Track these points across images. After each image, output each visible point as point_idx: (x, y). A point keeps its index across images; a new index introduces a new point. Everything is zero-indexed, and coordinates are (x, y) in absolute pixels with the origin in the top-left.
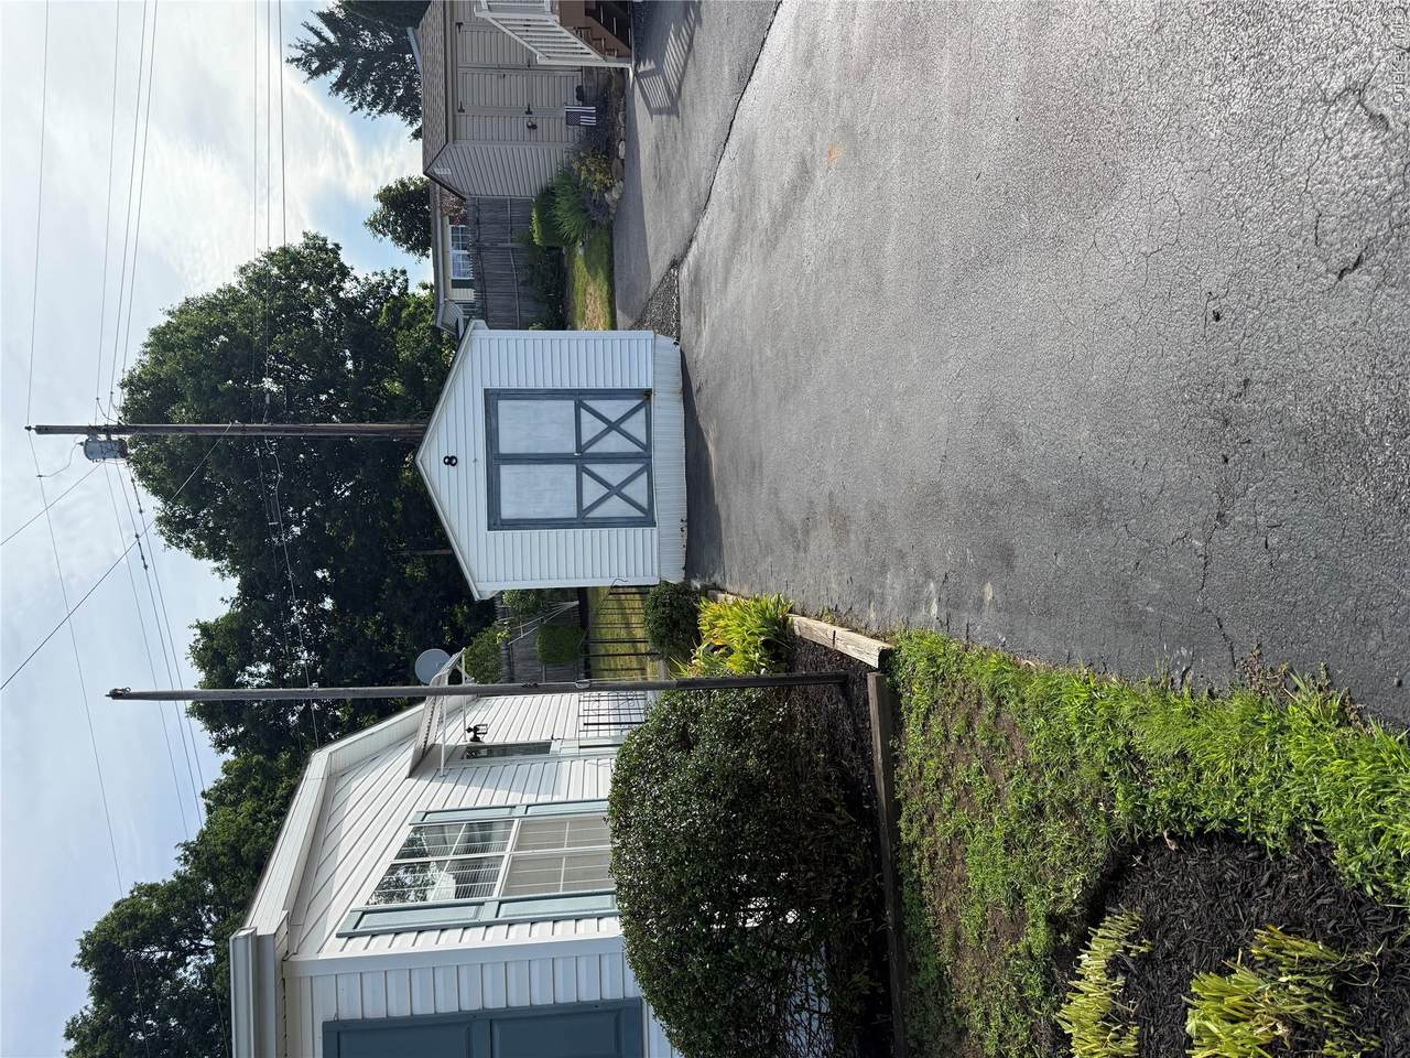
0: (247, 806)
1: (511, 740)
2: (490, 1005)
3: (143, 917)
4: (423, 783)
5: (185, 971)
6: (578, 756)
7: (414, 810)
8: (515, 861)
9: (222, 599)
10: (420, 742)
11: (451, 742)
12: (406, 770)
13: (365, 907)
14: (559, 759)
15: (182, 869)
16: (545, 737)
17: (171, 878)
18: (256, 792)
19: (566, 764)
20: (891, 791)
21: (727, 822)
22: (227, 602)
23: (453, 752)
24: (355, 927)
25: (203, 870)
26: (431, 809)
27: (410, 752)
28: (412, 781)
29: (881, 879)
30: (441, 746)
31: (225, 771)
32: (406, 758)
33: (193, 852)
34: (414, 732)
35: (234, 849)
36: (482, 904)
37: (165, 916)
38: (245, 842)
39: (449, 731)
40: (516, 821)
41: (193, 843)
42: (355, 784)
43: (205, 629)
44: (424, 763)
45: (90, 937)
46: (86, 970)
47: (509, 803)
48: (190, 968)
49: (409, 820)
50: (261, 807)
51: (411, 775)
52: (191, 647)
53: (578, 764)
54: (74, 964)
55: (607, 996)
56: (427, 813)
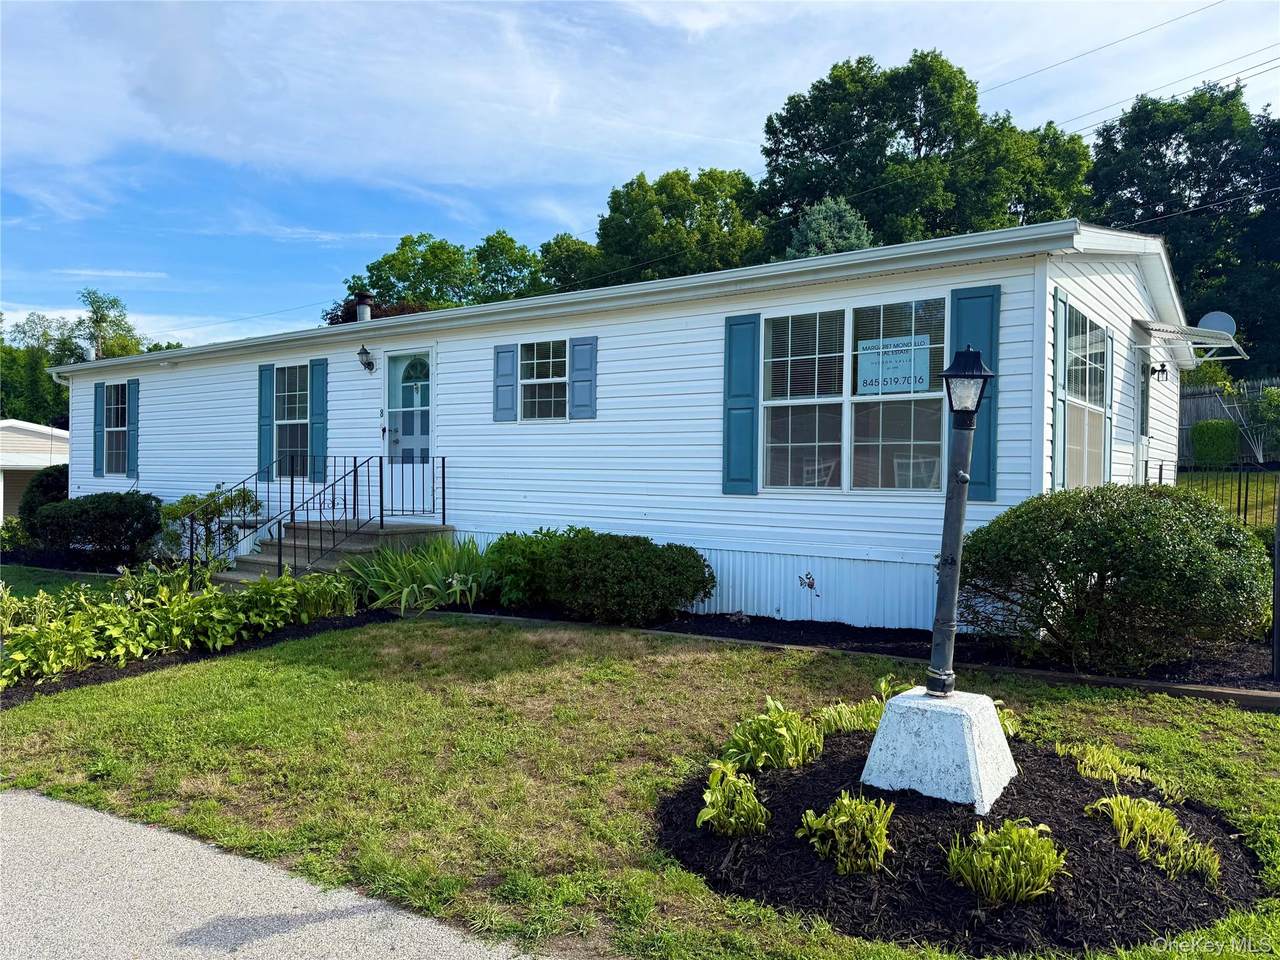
0: (1039, 164)
1: (1152, 402)
2: (1001, 396)
3: (950, 96)
4: (1128, 332)
5: (902, 138)
6: (1137, 460)
7: (1115, 330)
8: (1082, 410)
9: (1268, 105)
10: (1152, 326)
11: (1152, 352)
12: (1137, 317)
13: (1069, 302)
14: (1136, 443)
15: (988, 119)
16: (1151, 432)
17: (980, 112)
18: (1050, 168)
19: (1131, 449)
20: (1190, 693)
21: (1170, 569)
22: (1266, 110)
23: (1145, 354)
24: (1060, 300)
25: (986, 138)
26: (1115, 342)
27: (1147, 318)
28: (1130, 323)
29: (1111, 675)
30: (1150, 343)
31: (1072, 139)
32: (1144, 316)
33: (1003, 126)
34: (1160, 318)
35: (1002, 160)
36: (1064, 388)
37: (950, 114)
38: (1007, 168)
39: (1161, 350)
40: (1103, 410)
41: (1010, 123)
42: (1130, 276)
43: (1235, 94)
44: (1141, 329)
45: (936, 57)
46: (911, 61)
47: (1114, 404)
48: (904, 141)
49: (1109, 326)
50: (1037, 175)
51: (1135, 322)
52: (1215, 85)
53: (1130, 459)
54: (916, 51)
55: (999, 477)
56: (1112, 339)
